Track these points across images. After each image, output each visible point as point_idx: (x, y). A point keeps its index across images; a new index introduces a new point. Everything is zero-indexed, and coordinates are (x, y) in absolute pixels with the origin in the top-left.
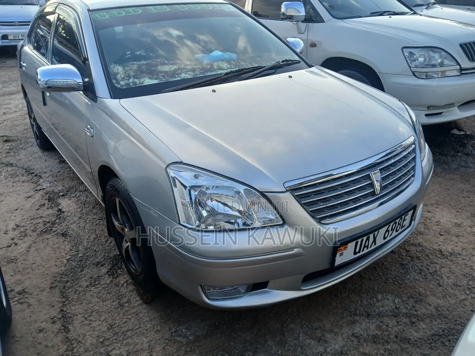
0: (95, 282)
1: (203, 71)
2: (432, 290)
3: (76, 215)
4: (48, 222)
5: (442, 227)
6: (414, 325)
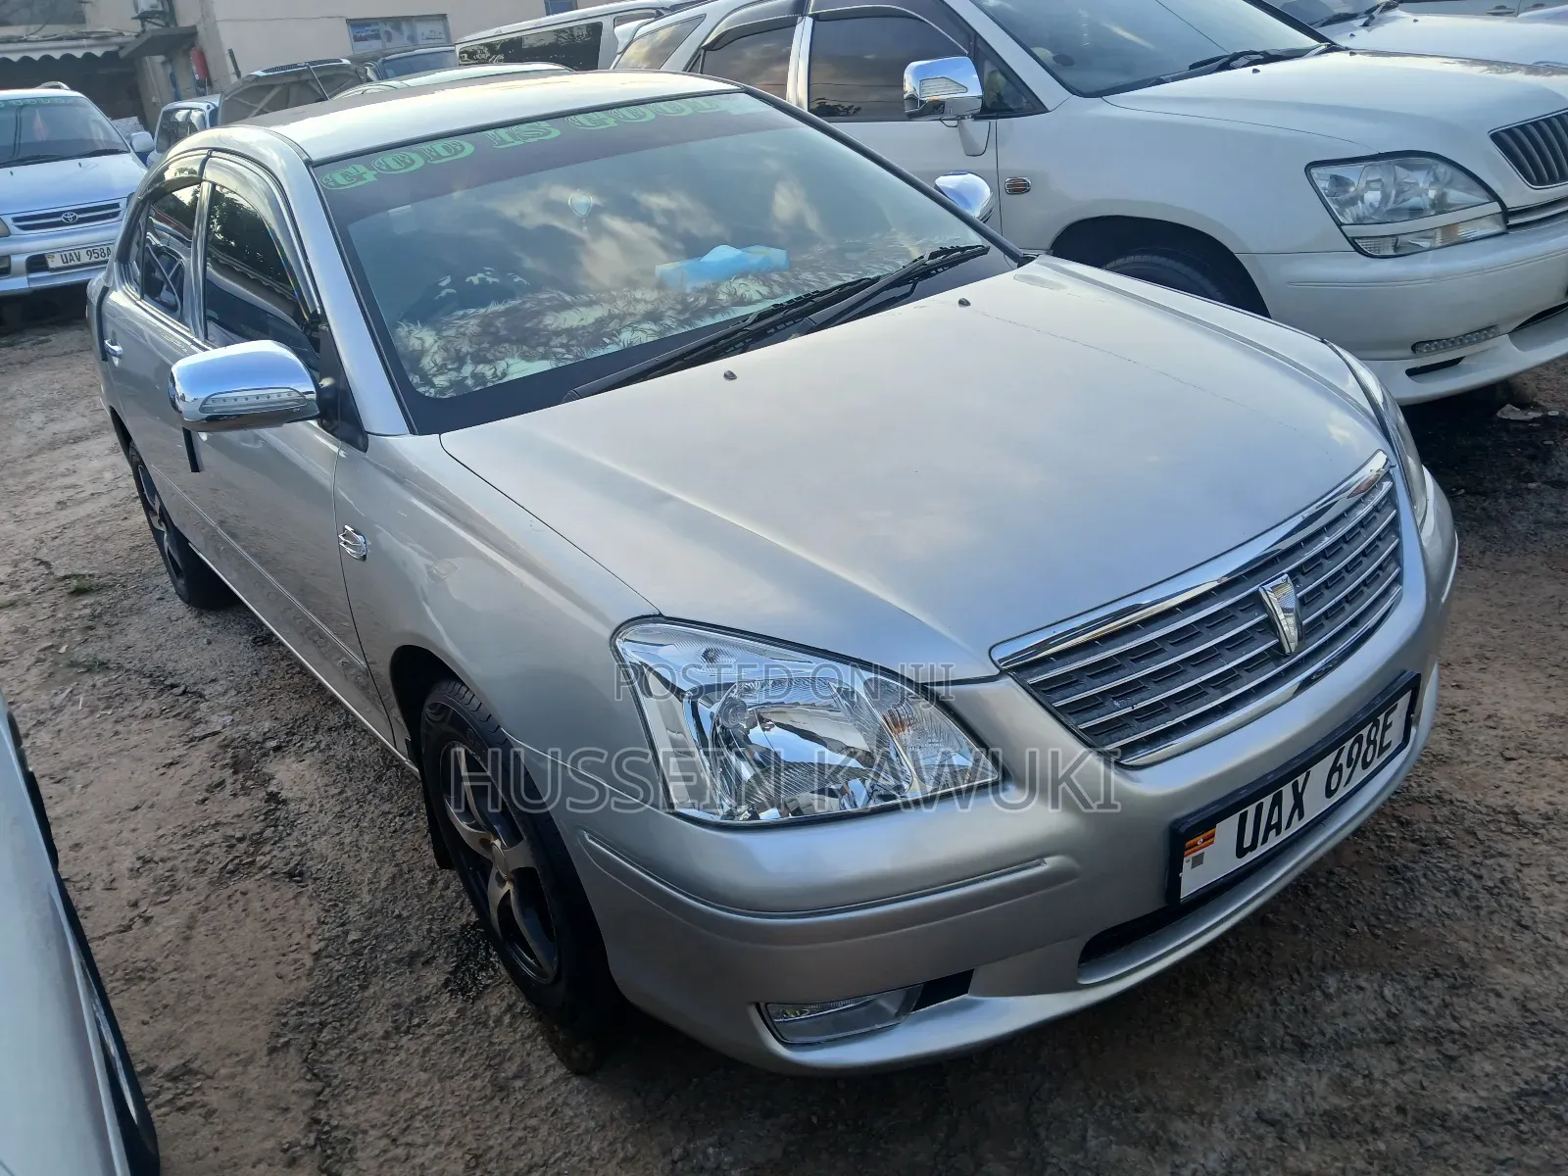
0: (410, 1020)
1: (687, 315)
2: (1500, 946)
4: (241, 840)
5: (1506, 734)
6: (1457, 1065)
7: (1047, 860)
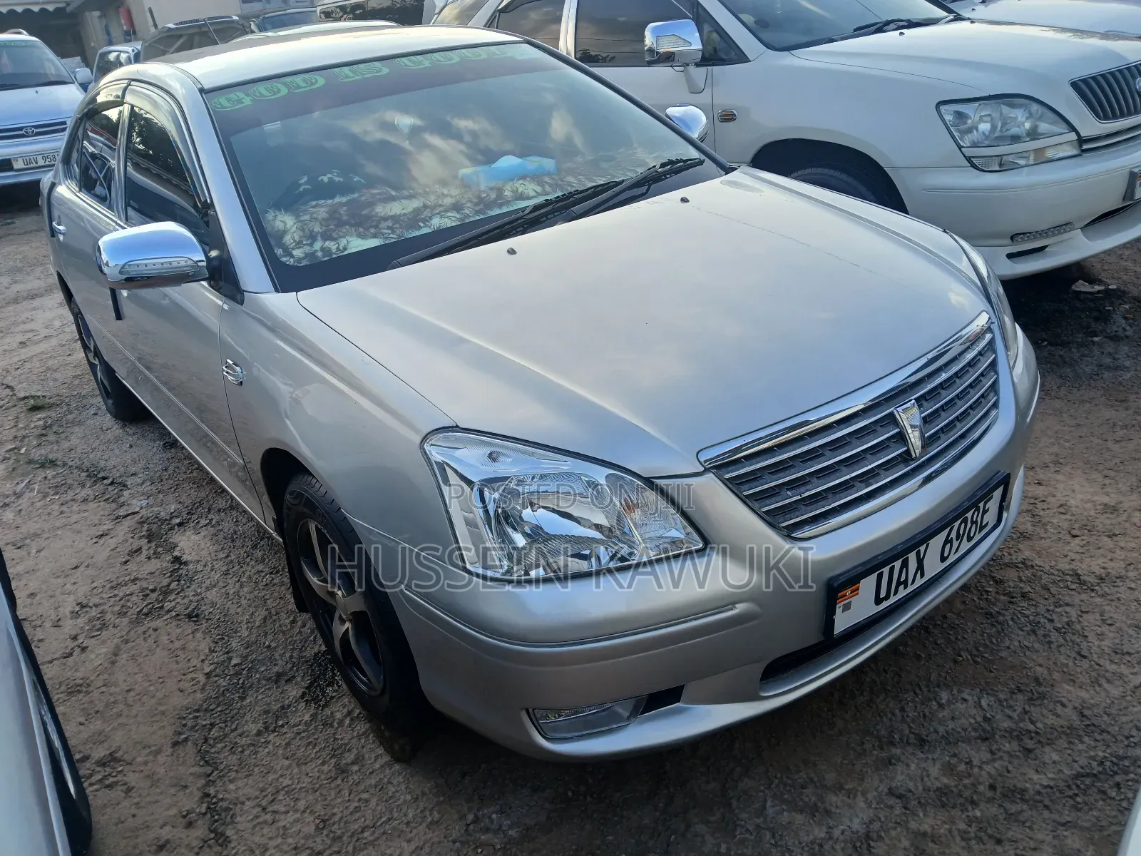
0: (276, 722)
1: (481, 206)
2: (1065, 670)
3: (216, 566)
4: (153, 591)
5: (1074, 518)
6: (1032, 755)
7: (737, 606)
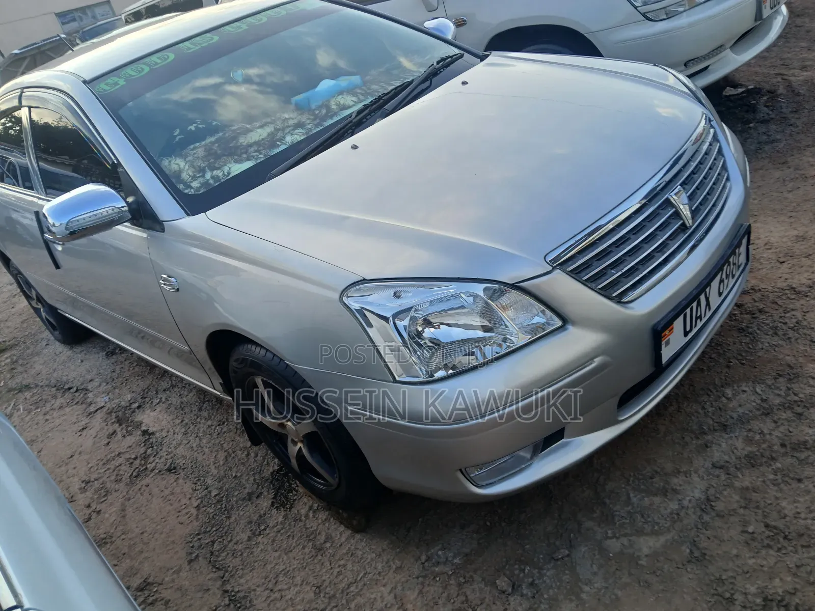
0: (259, 528)
1: (318, 121)
2: (806, 354)
3: (176, 430)
4: (136, 459)
5: (778, 250)
6: (803, 417)
7: (595, 360)
